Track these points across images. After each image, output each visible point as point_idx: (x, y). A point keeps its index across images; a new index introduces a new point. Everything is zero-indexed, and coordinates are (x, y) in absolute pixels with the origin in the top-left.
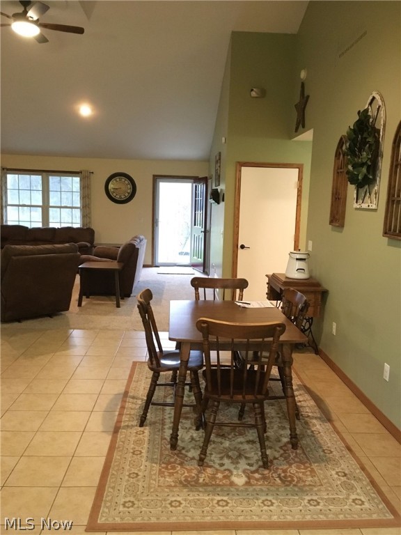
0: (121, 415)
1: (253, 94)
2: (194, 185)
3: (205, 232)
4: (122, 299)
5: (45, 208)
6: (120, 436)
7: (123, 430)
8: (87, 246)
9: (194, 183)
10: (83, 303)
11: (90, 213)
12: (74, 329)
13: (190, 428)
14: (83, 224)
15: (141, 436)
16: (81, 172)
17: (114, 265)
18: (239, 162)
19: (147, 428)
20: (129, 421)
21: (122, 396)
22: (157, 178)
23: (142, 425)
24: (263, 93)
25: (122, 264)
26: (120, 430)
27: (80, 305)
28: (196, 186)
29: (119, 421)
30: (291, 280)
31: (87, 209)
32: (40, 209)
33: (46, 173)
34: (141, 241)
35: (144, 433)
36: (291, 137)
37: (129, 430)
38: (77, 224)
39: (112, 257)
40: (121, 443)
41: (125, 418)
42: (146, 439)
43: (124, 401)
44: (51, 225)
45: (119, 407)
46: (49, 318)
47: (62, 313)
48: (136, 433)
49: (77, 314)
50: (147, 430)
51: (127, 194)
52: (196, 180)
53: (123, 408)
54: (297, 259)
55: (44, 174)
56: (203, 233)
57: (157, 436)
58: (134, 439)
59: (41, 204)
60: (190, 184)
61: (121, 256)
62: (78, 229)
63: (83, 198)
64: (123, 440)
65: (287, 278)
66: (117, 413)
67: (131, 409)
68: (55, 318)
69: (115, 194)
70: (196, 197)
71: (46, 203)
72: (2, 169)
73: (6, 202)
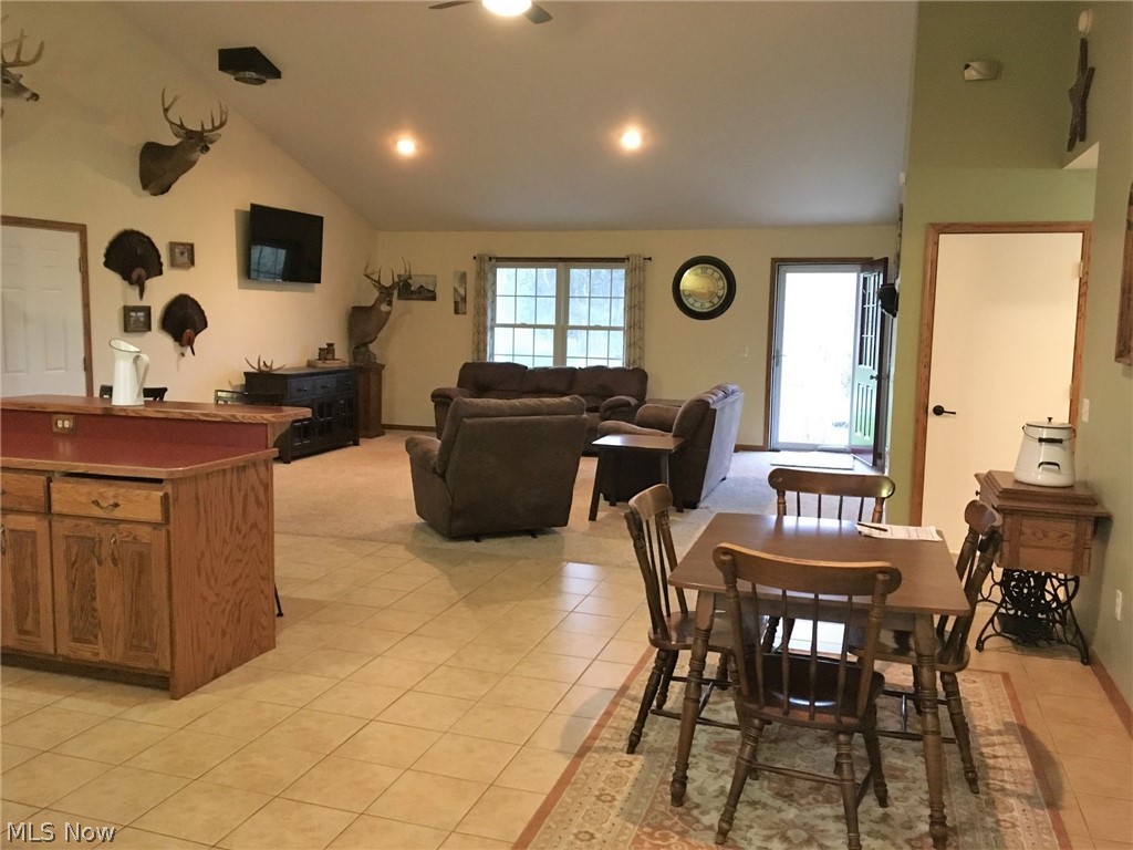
0: (600, 726)
1: (971, 74)
2: (862, 275)
3: (879, 378)
4: (680, 510)
5: (561, 330)
6: (585, 764)
7: (595, 755)
8: (629, 404)
9: (862, 272)
10: (600, 515)
11: (642, 339)
12: (569, 561)
13: (725, 772)
14: (628, 362)
15: (624, 771)
16: (628, 259)
17: (664, 442)
18: (933, 225)
19: (641, 757)
20: (611, 739)
21: (614, 693)
22: (780, 265)
23: (632, 749)
24: (995, 71)
25: (680, 440)
26: (588, 754)
27: (593, 517)
28: (865, 279)
29: (593, 737)
30: (1023, 488)
31: (637, 330)
32: (550, 333)
33: (564, 262)
34: (726, 395)
35: (631, 764)
36: (1062, 163)
37: (606, 756)
38: (617, 361)
39: (663, 426)
40: (583, 777)
41: (605, 733)
42: (632, 777)
43: (614, 703)
44: (570, 363)
45: (602, 712)
46: (530, 537)
47: (556, 529)
48: (617, 764)
49: (583, 534)
50: (638, 761)
51: (716, 300)
52: (867, 264)
53: (608, 714)
54: (1041, 440)
55: (561, 264)
56: (875, 382)
57: (654, 776)
58: (609, 772)
59: (554, 323)
60: (855, 275)
61: (679, 424)
62: (616, 370)
63: (630, 309)
64: (588, 771)
65: (1017, 482)
66: (595, 722)
67: (624, 719)
68: (541, 538)
69: (691, 300)
70: (864, 303)
71: (562, 322)
72: (487, 258)
73: (494, 319)
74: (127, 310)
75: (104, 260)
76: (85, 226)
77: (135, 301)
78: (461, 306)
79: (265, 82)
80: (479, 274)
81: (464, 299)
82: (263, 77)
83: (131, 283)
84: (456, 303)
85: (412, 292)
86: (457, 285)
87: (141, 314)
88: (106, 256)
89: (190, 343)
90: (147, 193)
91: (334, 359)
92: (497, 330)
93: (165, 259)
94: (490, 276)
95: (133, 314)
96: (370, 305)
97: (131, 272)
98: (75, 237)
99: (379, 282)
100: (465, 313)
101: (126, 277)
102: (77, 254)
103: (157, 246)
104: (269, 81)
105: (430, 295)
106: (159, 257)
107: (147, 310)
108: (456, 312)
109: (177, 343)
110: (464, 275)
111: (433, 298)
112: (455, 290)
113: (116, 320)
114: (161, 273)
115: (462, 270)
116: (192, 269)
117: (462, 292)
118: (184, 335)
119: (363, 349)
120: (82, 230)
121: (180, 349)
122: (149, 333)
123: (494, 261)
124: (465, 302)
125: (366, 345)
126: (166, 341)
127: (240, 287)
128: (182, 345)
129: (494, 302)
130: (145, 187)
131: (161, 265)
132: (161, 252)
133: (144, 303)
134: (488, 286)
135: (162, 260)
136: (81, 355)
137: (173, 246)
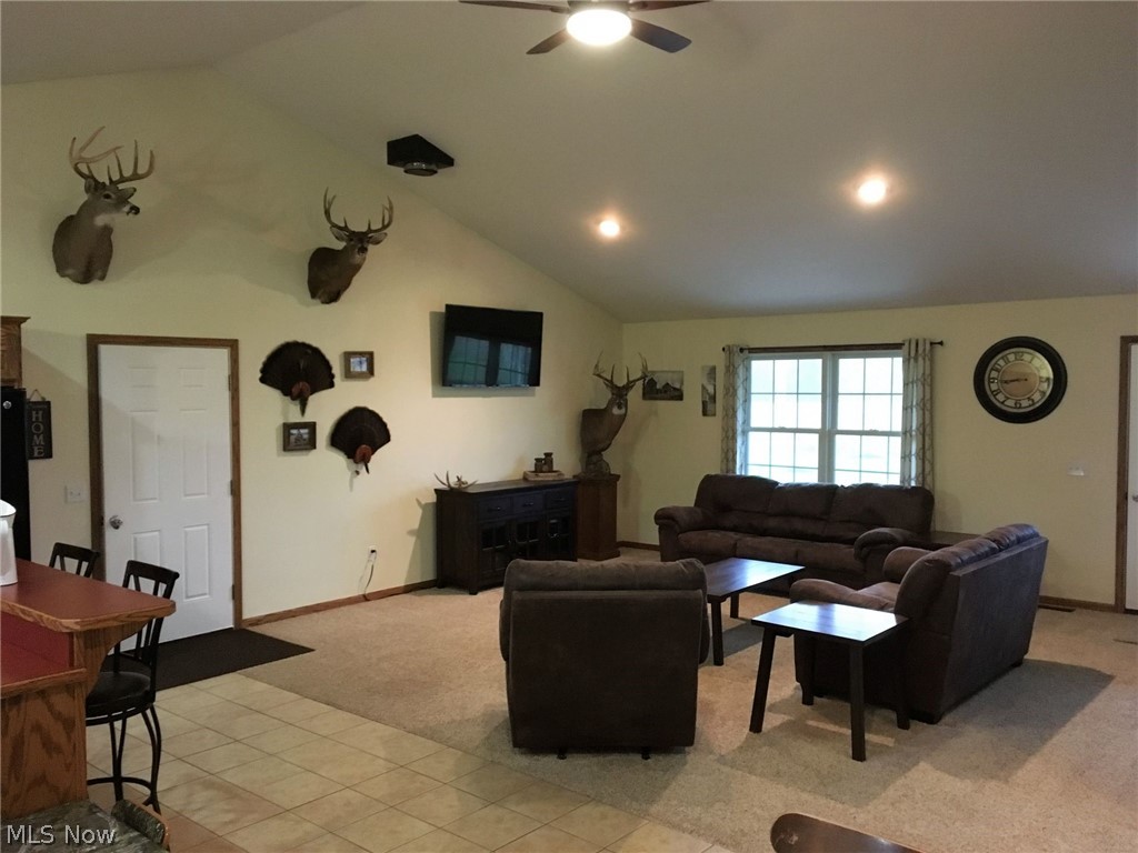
5: (827, 436)
16: (906, 344)
27: (757, 726)
31: (919, 437)
32: (815, 438)
33: (832, 351)
55: (827, 354)
59: (819, 427)
69: (1002, 397)
71: (829, 426)
72: (736, 350)
73: (747, 421)
74: (287, 427)
75: (260, 375)
76: (236, 341)
77: (295, 417)
78: (710, 407)
79: (436, 172)
80: (728, 368)
81: (713, 398)
82: (433, 167)
83: (293, 399)
84: (704, 403)
85: (658, 391)
86: (705, 383)
87: (304, 431)
88: (262, 371)
89: (365, 460)
90: (317, 301)
91: (551, 471)
92: (752, 435)
93: (337, 369)
94: (741, 371)
95: (294, 432)
96: (603, 407)
97: (292, 387)
98: (223, 354)
99: (611, 382)
100: (714, 415)
101: (286, 392)
102: (225, 371)
103: (328, 357)
104: (439, 171)
105: (676, 394)
106: (330, 368)
107: (312, 427)
108: (705, 413)
109: (351, 460)
110: (713, 370)
111: (680, 398)
112: (703, 387)
113: (273, 438)
114: (332, 385)
115: (712, 364)
116: (372, 379)
117: (711, 390)
118: (358, 452)
119: (595, 458)
120: (232, 345)
121: (354, 466)
122: (314, 451)
123: (747, 352)
124: (715, 401)
125: (599, 452)
126: (338, 460)
127: (435, 395)
128: (356, 462)
129: (747, 401)
130: (314, 295)
131: (333, 376)
132: (332, 363)
133: (308, 418)
134: (739, 382)
135: (334, 371)
136: (228, 477)
137: (348, 356)
